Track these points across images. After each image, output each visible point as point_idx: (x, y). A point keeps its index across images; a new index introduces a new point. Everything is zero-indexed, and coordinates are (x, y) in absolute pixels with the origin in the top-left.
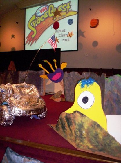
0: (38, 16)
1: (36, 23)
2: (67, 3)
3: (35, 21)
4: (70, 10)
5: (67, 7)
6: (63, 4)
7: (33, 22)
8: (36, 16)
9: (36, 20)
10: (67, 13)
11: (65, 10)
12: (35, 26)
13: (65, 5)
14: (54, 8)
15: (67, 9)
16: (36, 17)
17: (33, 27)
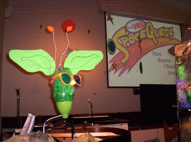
0: (130, 33)
1: (128, 42)
2: (169, 28)
3: (126, 38)
4: (173, 37)
5: (169, 33)
6: (164, 27)
7: (122, 39)
8: (126, 30)
9: (126, 36)
10: (171, 40)
11: (168, 36)
12: (125, 46)
13: (167, 30)
14: (154, 28)
15: (169, 35)
16: (128, 33)
17: (123, 46)
